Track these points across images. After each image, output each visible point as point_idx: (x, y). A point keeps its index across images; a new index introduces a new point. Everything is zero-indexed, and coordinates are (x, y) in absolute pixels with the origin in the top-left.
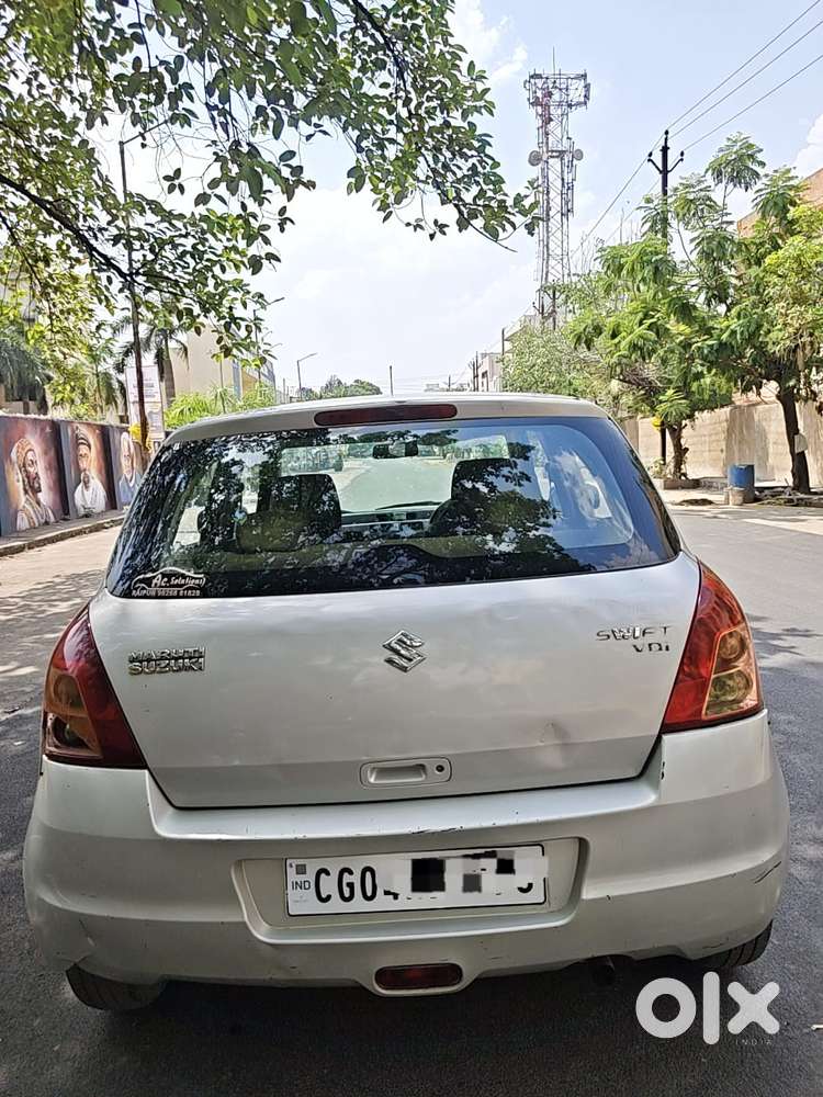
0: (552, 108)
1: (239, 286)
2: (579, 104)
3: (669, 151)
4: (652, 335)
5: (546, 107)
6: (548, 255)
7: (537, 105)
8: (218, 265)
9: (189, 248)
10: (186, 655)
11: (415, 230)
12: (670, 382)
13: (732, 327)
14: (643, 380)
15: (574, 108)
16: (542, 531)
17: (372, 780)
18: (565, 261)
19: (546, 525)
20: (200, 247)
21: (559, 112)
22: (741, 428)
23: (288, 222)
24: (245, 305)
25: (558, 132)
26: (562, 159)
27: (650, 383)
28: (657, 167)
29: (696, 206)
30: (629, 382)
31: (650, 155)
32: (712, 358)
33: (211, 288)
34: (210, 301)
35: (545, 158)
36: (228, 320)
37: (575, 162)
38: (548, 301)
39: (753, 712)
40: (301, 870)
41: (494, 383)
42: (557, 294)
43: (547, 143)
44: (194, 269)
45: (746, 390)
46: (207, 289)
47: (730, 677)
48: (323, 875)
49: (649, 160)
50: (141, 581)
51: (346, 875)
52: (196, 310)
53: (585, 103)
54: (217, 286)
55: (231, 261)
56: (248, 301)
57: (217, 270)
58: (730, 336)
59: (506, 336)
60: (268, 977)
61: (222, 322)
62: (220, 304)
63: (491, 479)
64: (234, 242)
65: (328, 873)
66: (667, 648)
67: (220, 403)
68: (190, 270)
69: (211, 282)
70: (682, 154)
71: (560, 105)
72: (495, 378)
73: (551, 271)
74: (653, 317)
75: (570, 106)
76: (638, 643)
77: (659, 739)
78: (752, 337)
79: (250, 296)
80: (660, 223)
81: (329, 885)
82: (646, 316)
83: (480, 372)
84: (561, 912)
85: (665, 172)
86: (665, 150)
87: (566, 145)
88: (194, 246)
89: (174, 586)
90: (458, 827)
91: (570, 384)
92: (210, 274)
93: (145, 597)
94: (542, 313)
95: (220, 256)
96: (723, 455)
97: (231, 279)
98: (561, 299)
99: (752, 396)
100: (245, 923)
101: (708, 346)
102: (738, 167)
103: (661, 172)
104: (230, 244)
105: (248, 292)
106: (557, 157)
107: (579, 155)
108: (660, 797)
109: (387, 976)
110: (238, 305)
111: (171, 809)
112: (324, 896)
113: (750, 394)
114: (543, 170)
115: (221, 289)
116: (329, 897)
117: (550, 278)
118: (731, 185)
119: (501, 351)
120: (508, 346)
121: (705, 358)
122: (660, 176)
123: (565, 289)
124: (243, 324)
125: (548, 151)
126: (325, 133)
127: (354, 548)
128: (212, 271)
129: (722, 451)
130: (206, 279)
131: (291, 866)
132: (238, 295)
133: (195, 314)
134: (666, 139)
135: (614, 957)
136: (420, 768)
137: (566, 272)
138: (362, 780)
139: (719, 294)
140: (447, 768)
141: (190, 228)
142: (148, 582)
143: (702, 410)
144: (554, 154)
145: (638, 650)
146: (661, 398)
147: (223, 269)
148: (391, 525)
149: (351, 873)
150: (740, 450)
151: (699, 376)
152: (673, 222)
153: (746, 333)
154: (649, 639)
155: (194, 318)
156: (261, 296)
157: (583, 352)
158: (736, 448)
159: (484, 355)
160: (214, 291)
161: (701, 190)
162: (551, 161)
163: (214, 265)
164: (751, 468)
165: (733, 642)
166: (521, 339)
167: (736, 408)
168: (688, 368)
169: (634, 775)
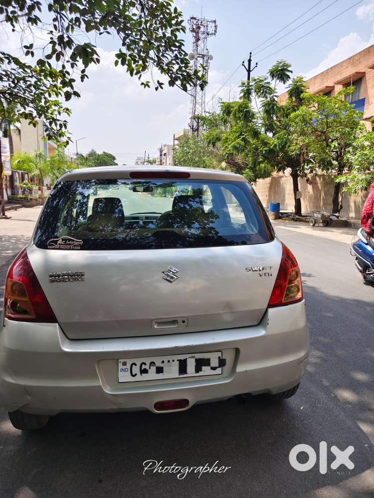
0: (200, 34)
1: (56, 104)
2: (212, 34)
3: (251, 62)
4: (243, 143)
5: (197, 33)
6: (196, 102)
7: (193, 32)
8: (47, 93)
9: (33, 83)
10: (76, 274)
11: (145, 87)
12: (247, 165)
13: (275, 143)
14: (236, 163)
15: (209, 36)
16: (211, 225)
17: (156, 327)
18: (203, 105)
19: (212, 222)
20: (39, 83)
21: (203, 36)
22: (275, 187)
23: (85, 77)
24: (59, 113)
25: (202, 45)
26: (203, 58)
27: (239, 164)
28: (246, 69)
29: (263, 89)
30: (230, 163)
31: (243, 62)
32: (266, 156)
33: (43, 104)
34: (42, 110)
35: (196, 57)
36: (51, 120)
37: (209, 61)
38: (195, 124)
39: (299, 300)
40: (125, 364)
41: (169, 159)
42: (200, 120)
43: (197, 50)
44: (35, 93)
45: (279, 170)
46: (41, 104)
47: (292, 287)
48: (134, 366)
49: (243, 65)
50: (52, 242)
51: (143, 365)
52: (35, 114)
53: (215, 34)
54: (46, 102)
55: (54, 91)
56: (61, 111)
57: (47, 95)
58: (274, 147)
59: (176, 137)
60: (109, 408)
61: (48, 121)
62: (47, 112)
63: (191, 203)
64: (56, 83)
65: (136, 365)
66: (271, 275)
67: (38, 158)
68: (33, 94)
69: (43, 101)
70: (257, 64)
71: (203, 33)
72: (170, 156)
73: (197, 110)
74: (244, 135)
75: (208, 34)
76: (261, 273)
77: (267, 310)
78: (283, 148)
79: (62, 109)
80: (247, 94)
81: (136, 370)
82: (241, 134)
83: (163, 153)
84: (227, 377)
85: (249, 71)
86: (250, 61)
87: (205, 52)
88: (36, 82)
89: (68, 244)
90: (191, 344)
91: (204, 162)
92: (43, 97)
93: (54, 249)
94: (193, 129)
95: (48, 88)
96: (267, 198)
97: (53, 100)
98: (201, 123)
99: (281, 173)
100: (101, 386)
101: (265, 150)
102: (281, 73)
103: (247, 71)
104: (54, 84)
105: (62, 107)
106: (201, 57)
107: (210, 58)
108: (266, 332)
109: (159, 405)
110: (56, 113)
111: (67, 340)
112: (134, 374)
113: (280, 172)
114: (195, 62)
115: (48, 104)
116: (136, 375)
117: (196, 113)
118: (278, 81)
119: (173, 144)
120: (177, 142)
121: (263, 156)
122: (247, 73)
123: (204, 119)
124: (58, 123)
125: (197, 54)
126: (108, 33)
127: (130, 231)
128: (44, 95)
129: (267, 196)
130: (41, 99)
131: (120, 362)
132: (56, 108)
133: (34, 116)
134: (250, 56)
135: (246, 394)
136: (174, 322)
137: (203, 111)
138: (151, 326)
139: (270, 128)
140: (186, 321)
141: (34, 73)
142: (56, 242)
143: (259, 178)
144: (200, 56)
145: (261, 276)
146: (243, 172)
147: (50, 95)
148: (138, 222)
149: (145, 364)
150: (274, 197)
151: (260, 163)
152: (254, 94)
153: (280, 146)
154: (265, 271)
155: (33, 118)
156: (67, 109)
157: (211, 148)
158: (272, 195)
159: (165, 146)
160: (44, 105)
161: (266, 83)
162: (199, 59)
163: (46, 93)
164: (278, 204)
165: (294, 273)
166: (183, 140)
167: (273, 178)
168: (257, 159)
169: (256, 324)
